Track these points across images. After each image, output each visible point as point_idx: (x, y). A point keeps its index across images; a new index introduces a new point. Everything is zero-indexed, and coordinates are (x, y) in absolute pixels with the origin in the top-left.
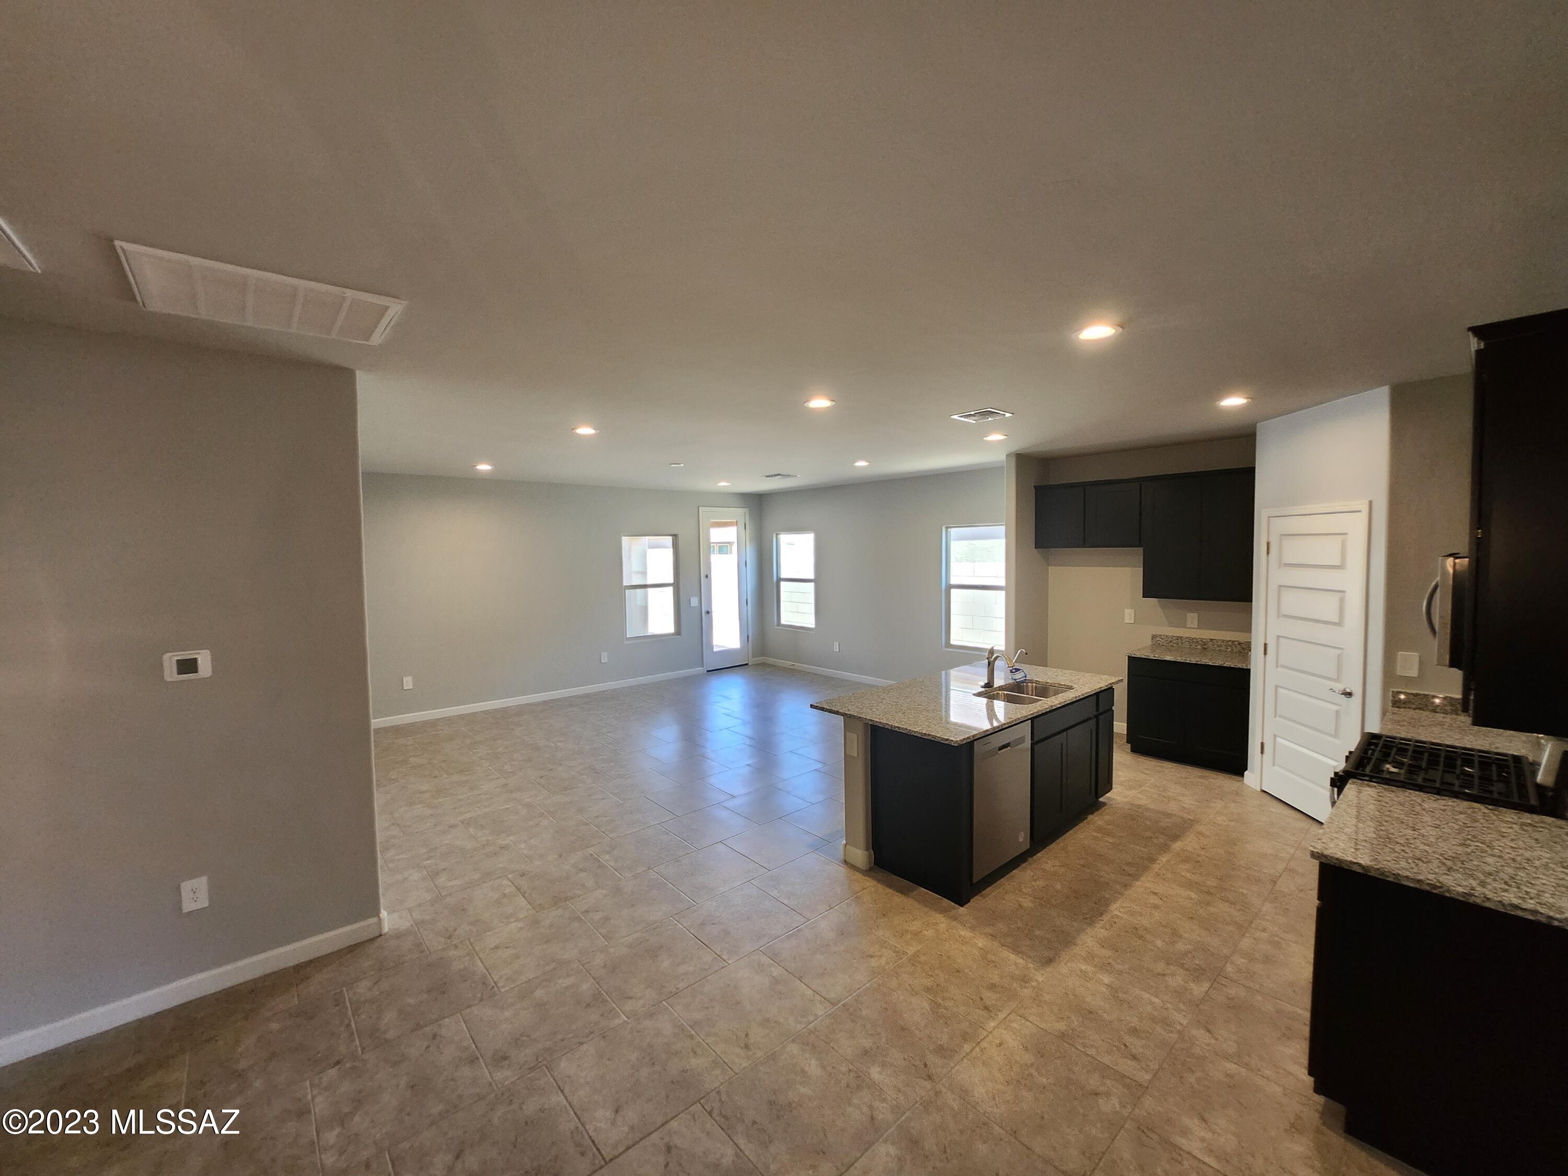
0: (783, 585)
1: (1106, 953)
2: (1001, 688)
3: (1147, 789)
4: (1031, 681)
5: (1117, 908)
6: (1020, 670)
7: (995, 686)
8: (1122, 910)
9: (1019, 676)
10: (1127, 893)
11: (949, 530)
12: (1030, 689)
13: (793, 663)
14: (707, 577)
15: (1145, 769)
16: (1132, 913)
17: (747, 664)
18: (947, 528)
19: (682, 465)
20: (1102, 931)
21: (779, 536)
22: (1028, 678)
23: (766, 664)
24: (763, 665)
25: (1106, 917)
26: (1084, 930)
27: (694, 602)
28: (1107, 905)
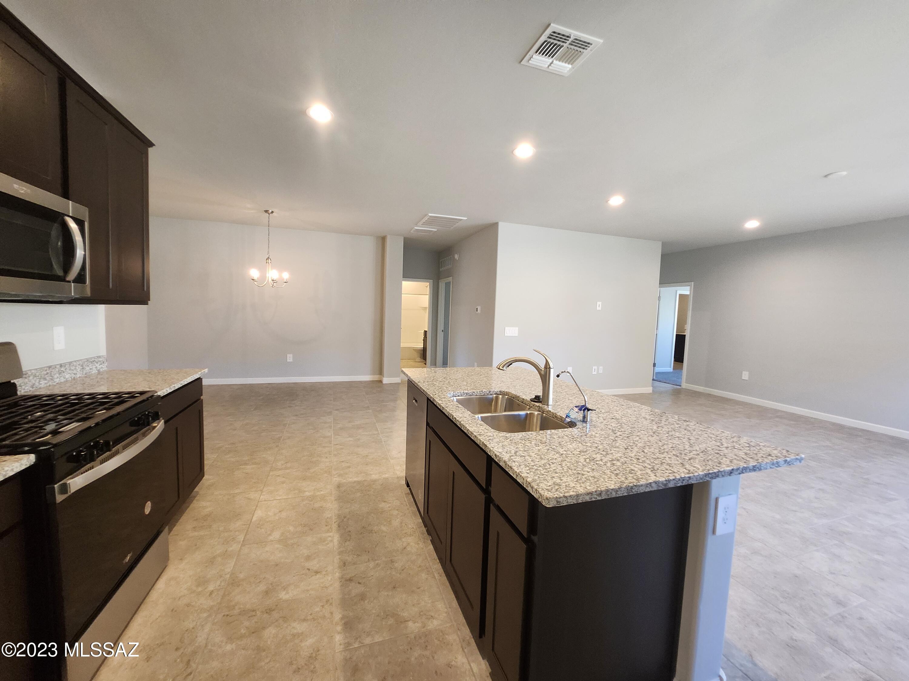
1: (317, 505)
5: (334, 538)
8: (330, 539)
10: (338, 557)
16: (322, 540)
20: (329, 516)
25: (335, 526)
26: (339, 510)
28: (341, 536)
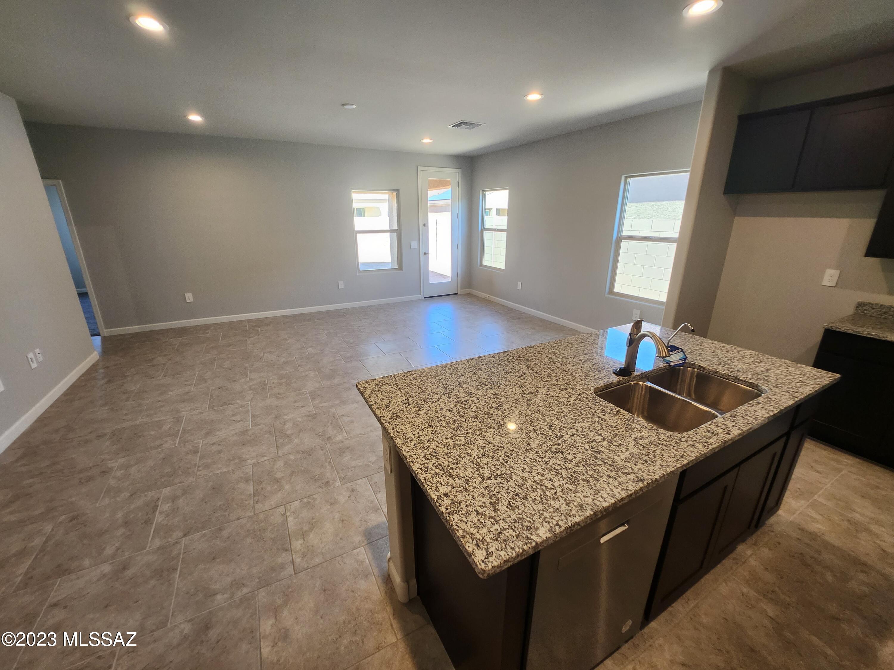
0: (487, 234)
2: (645, 376)
3: (821, 500)
4: (693, 366)
6: (678, 348)
7: (636, 373)
9: (675, 358)
11: (628, 179)
12: (688, 375)
13: (489, 296)
14: (424, 225)
15: (816, 461)
17: (457, 294)
18: (626, 177)
19: (355, 106)
21: (485, 193)
22: (689, 361)
23: (471, 294)
24: (469, 295)
27: (414, 245)
